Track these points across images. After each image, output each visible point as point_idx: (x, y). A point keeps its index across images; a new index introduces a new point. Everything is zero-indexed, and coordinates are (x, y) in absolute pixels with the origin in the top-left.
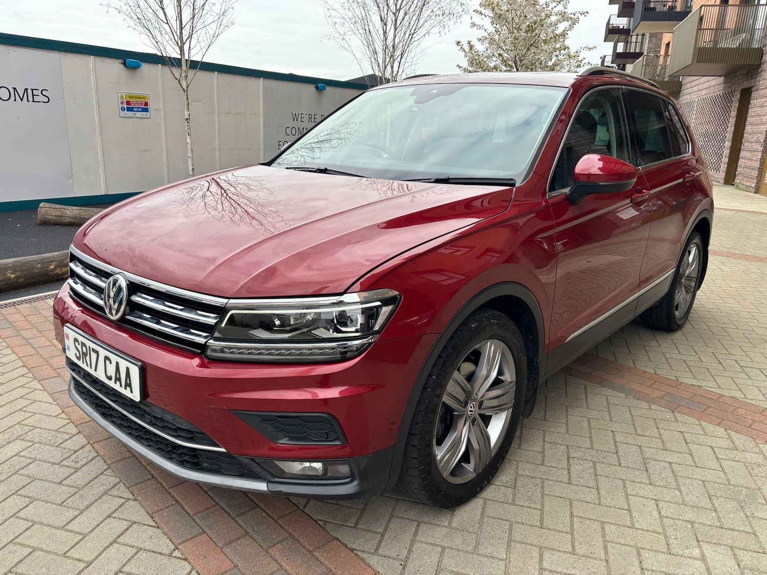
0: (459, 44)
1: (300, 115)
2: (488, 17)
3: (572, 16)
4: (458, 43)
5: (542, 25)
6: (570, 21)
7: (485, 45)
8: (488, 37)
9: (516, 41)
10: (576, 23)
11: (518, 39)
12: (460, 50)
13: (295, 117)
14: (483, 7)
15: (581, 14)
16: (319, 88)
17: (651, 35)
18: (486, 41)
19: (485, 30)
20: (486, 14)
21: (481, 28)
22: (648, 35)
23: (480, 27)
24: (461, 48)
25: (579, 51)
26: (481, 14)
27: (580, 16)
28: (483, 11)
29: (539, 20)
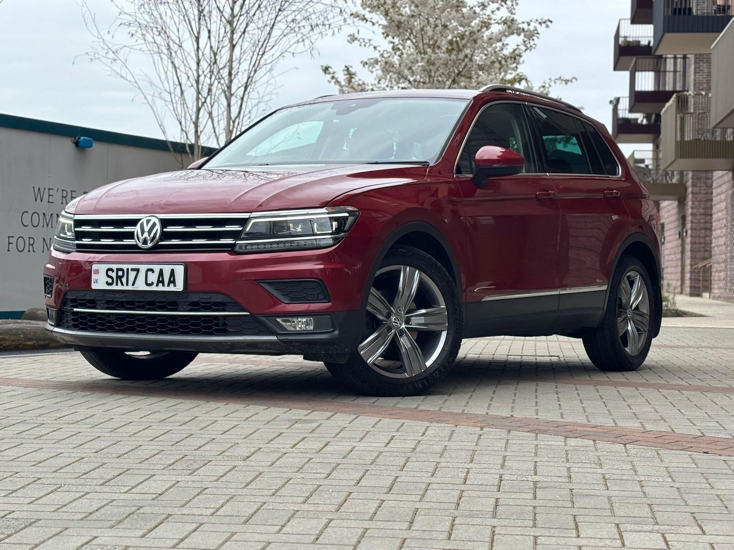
0: (327, 72)
1: (47, 190)
2: (377, 25)
3: (525, 26)
4: (326, 70)
5: (475, 41)
6: (522, 34)
7: (375, 73)
8: (380, 59)
9: (431, 67)
10: (534, 38)
11: (434, 64)
12: (330, 82)
13: (38, 195)
14: (368, 9)
15: (540, 23)
16: (80, 144)
17: (699, 58)
18: (378, 67)
19: (375, 48)
20: (374, 21)
21: (367, 45)
22: (691, 57)
23: (365, 43)
24: (333, 78)
25: (547, 86)
26: (364, 19)
27: (538, 26)
28: (368, 16)
29: (467, 33)
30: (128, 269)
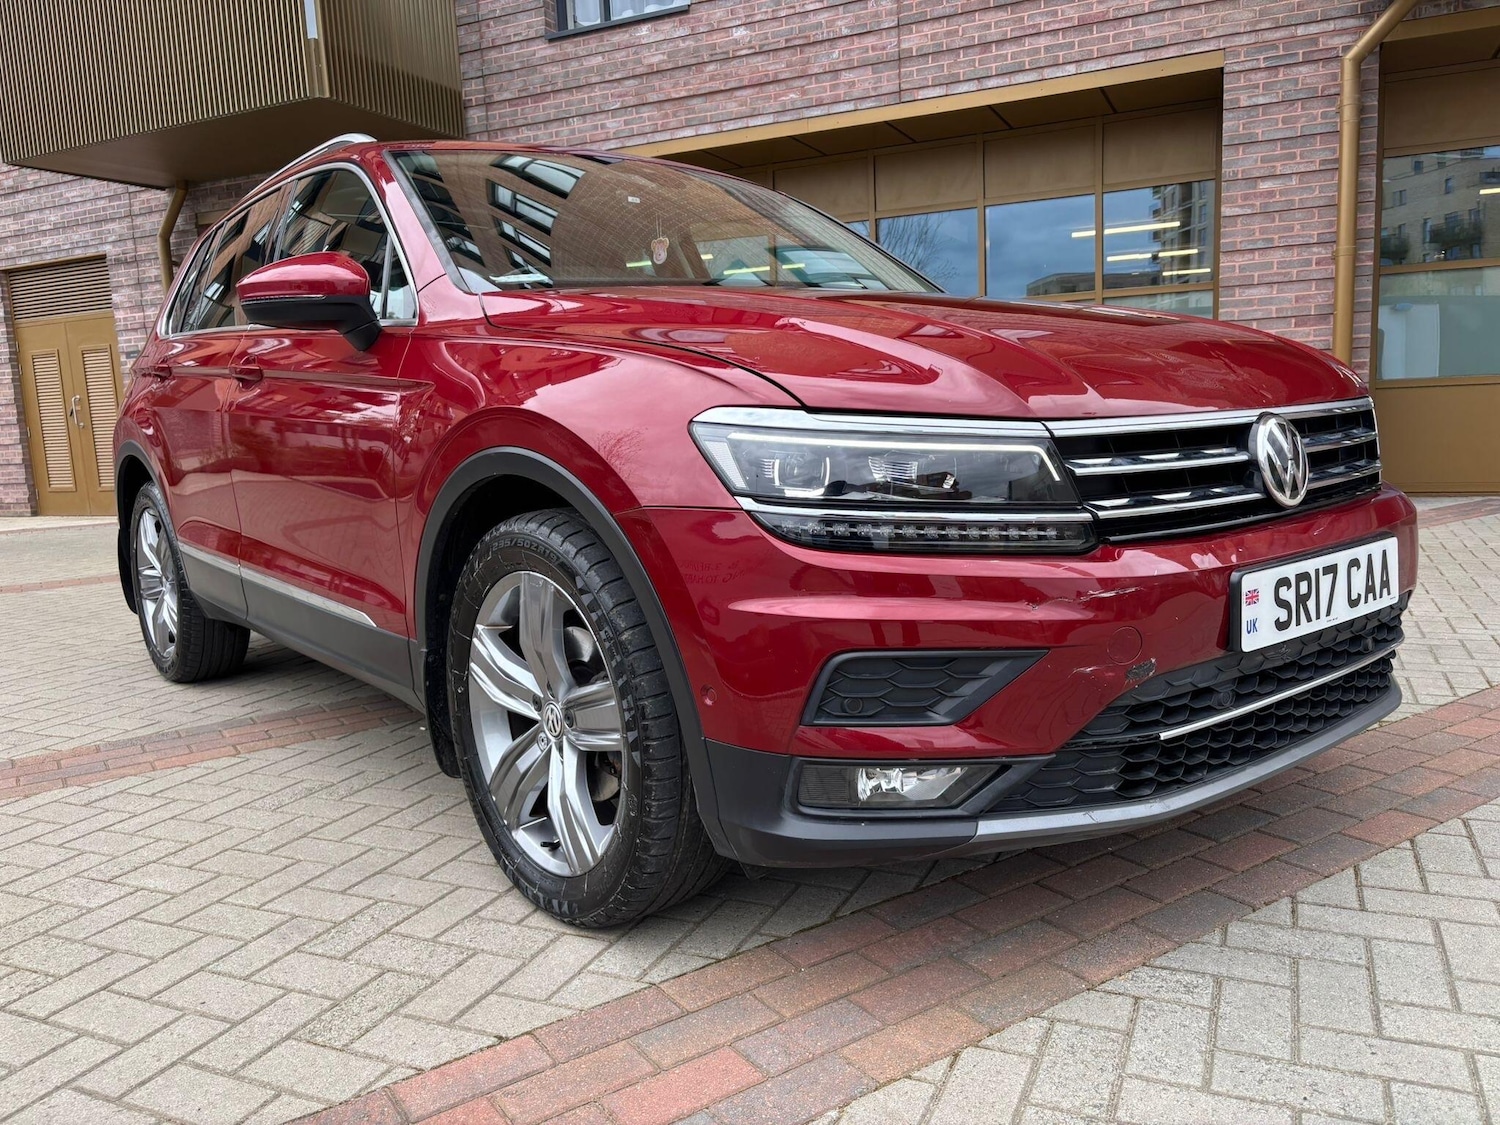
30: (1317, 571)
